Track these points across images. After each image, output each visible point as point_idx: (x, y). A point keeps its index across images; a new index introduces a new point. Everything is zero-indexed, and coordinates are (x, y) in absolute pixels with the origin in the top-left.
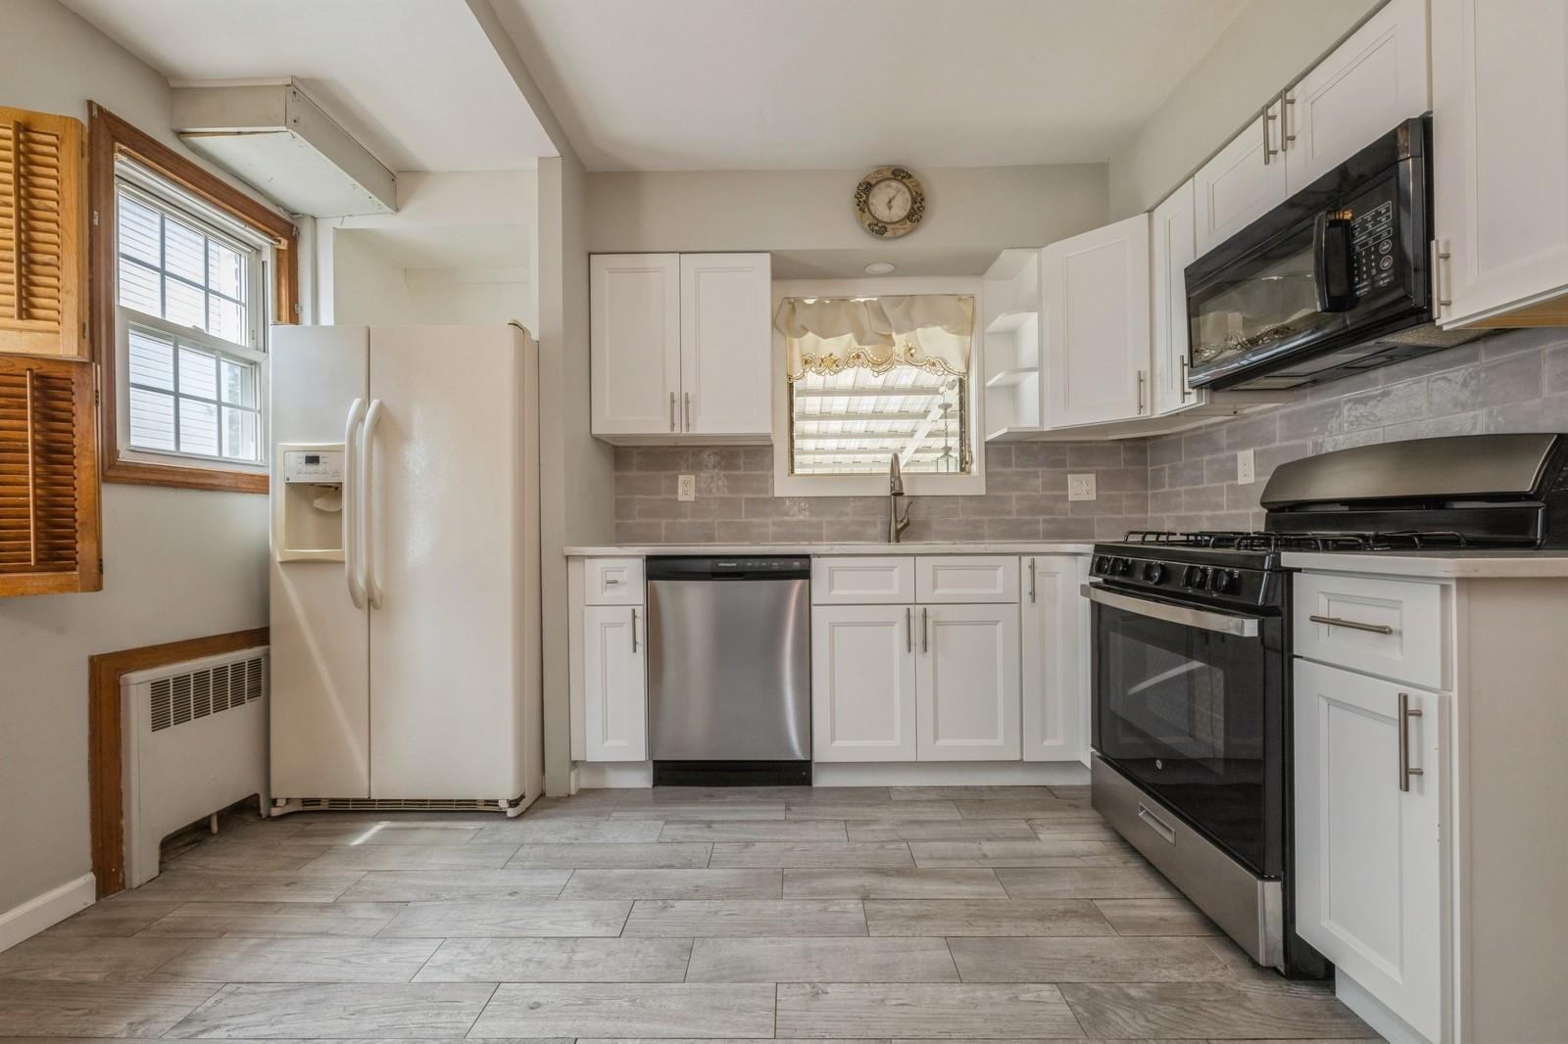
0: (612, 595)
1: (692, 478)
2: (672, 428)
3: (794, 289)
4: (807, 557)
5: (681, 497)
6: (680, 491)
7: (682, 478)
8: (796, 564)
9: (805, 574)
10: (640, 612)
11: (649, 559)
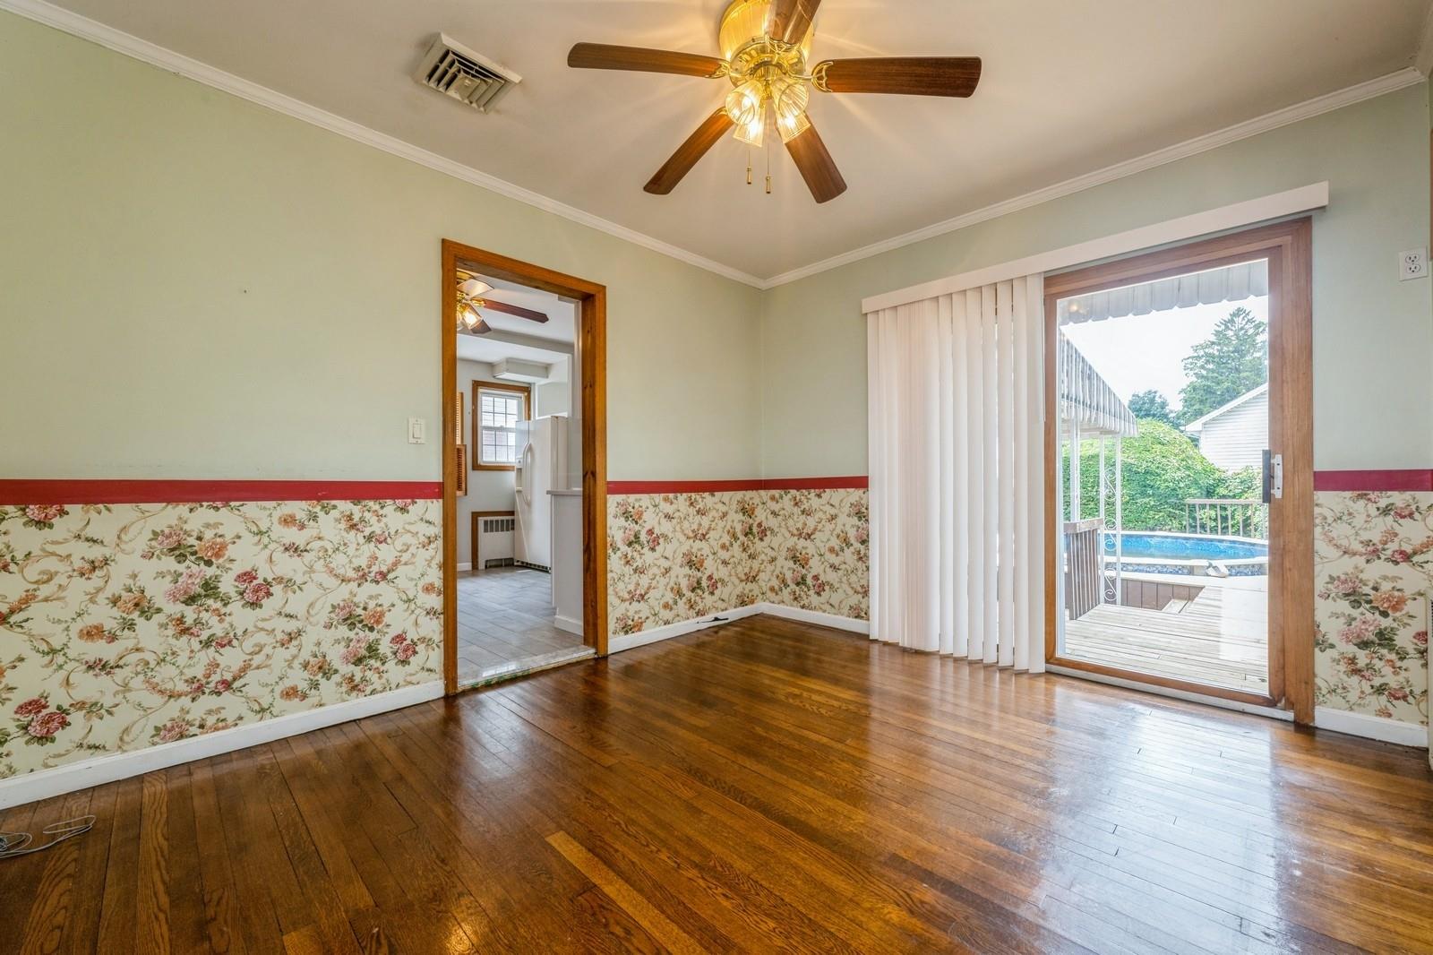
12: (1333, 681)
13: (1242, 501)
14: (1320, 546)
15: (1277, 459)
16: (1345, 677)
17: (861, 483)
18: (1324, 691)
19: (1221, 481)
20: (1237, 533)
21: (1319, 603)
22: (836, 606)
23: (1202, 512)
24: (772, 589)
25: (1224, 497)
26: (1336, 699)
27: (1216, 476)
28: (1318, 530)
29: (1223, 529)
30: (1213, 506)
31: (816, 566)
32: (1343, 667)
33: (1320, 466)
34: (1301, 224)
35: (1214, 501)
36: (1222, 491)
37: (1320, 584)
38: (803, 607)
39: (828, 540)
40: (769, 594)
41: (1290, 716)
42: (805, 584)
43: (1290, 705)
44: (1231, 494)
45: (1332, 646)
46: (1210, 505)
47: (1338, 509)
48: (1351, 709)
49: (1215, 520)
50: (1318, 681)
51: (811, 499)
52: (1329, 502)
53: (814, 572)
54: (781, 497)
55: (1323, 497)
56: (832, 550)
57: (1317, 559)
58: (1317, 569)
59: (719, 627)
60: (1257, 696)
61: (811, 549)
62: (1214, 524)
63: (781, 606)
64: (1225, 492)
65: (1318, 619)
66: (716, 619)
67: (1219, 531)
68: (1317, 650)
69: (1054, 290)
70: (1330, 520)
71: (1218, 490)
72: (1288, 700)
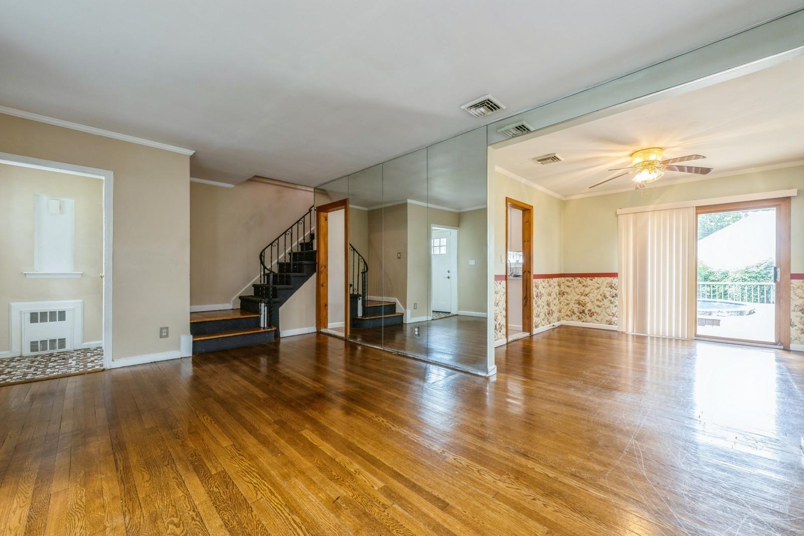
12: (796, 336)
13: (722, 283)
14: (792, 296)
15: (778, 270)
16: (800, 335)
17: (614, 275)
18: (793, 339)
19: (711, 273)
20: (721, 297)
21: (792, 313)
22: (600, 321)
23: (703, 288)
24: (567, 315)
25: (713, 281)
26: (797, 341)
27: (709, 270)
28: (792, 291)
29: (713, 296)
30: (709, 286)
31: (589, 306)
32: (799, 332)
33: (793, 272)
34: (788, 199)
35: (708, 283)
36: (712, 278)
37: (792, 307)
38: (583, 322)
39: (596, 296)
40: (565, 317)
41: (782, 347)
42: (584, 313)
43: (782, 344)
44: (717, 279)
45: (796, 326)
46: (707, 285)
47: (798, 285)
48: (801, 344)
49: (710, 292)
50: (791, 336)
51: (588, 281)
52: (795, 283)
53: (588, 308)
54: (572, 280)
55: (793, 281)
56: (598, 300)
57: (791, 300)
58: (791, 303)
59: (555, 328)
60: (771, 342)
61: (587, 299)
62: (709, 294)
63: (572, 322)
64: (714, 279)
65: (791, 318)
66: (553, 326)
67: (712, 297)
68: (791, 327)
69: (698, 211)
70: (795, 288)
71: (710, 277)
72: (781, 343)
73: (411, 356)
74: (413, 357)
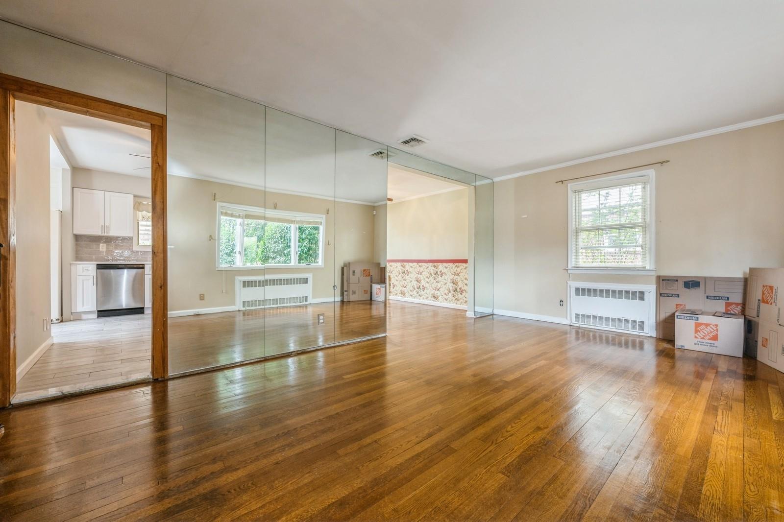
0: (86, 273)
1: (105, 245)
2: (102, 233)
3: (139, 200)
4: (144, 264)
5: (101, 249)
6: (101, 248)
7: (101, 245)
8: (141, 266)
9: (143, 268)
10: (95, 277)
11: (97, 265)
73: (312, 349)
74: (315, 349)
